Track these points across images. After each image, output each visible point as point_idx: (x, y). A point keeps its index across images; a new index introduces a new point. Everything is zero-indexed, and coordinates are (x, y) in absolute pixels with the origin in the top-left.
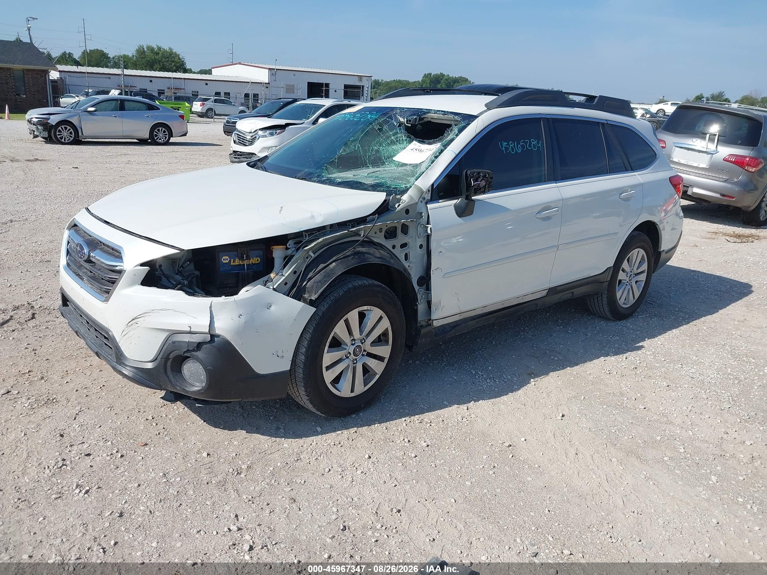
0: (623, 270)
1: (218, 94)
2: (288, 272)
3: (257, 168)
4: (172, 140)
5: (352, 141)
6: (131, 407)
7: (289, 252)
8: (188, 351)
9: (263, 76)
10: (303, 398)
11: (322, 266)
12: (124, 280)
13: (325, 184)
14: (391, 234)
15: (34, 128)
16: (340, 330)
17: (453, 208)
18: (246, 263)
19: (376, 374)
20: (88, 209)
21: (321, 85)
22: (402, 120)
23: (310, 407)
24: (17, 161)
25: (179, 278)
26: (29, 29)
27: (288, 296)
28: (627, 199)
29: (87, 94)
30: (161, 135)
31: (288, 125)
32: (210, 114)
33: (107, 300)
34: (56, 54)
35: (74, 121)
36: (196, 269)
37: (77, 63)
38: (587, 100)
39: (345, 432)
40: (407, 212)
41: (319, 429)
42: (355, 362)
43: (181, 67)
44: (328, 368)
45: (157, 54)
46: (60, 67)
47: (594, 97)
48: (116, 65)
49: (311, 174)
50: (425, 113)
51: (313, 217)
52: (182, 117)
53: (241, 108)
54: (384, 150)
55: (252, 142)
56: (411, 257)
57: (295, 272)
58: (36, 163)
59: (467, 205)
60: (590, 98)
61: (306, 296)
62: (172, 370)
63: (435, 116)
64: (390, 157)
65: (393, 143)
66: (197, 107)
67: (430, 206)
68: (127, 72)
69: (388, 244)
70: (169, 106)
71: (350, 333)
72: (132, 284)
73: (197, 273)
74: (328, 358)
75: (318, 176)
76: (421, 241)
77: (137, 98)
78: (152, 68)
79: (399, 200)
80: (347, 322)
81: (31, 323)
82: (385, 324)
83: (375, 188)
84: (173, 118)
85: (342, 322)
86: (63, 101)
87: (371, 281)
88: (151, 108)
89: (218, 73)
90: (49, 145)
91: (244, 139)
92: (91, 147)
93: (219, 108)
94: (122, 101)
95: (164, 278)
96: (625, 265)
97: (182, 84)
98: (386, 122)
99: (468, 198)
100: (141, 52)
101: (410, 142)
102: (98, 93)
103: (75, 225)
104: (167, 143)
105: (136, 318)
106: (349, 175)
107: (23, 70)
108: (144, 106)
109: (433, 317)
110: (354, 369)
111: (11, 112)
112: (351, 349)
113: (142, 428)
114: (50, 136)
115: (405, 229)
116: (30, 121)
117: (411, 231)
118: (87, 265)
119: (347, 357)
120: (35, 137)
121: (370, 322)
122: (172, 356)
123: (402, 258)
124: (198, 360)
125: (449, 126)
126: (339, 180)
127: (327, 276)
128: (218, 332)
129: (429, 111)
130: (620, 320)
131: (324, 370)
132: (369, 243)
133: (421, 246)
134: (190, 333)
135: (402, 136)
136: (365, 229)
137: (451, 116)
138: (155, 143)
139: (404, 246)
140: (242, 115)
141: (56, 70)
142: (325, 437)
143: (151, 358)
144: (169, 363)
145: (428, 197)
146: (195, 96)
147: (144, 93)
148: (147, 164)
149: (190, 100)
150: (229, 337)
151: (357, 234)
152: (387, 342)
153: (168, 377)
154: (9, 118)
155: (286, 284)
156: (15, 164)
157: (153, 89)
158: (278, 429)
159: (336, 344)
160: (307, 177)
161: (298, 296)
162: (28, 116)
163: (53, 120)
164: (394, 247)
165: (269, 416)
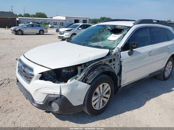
0: (167, 67)
1: (54, 23)
2: (82, 75)
3: (69, 42)
4: (44, 33)
5: (96, 34)
6: (35, 112)
7: (82, 68)
8: (53, 100)
9: (64, 18)
10: (86, 110)
11: (92, 72)
12: (34, 78)
13: (90, 47)
14: (110, 61)
15: (12, 31)
16: (97, 90)
17: (127, 53)
18: (70, 72)
19: (105, 103)
20: (24, 55)
21: (78, 20)
22: (109, 28)
23: (88, 113)
24: (8, 39)
25: (50, 76)
26: (12, 9)
27: (82, 82)
28: (169, 49)
29: (25, 23)
30: (41, 32)
31: (72, 30)
32: (52, 27)
33: (29, 83)
34: (18, 15)
35: (22, 30)
36: (55, 73)
37: (23, 17)
38: (157, 22)
39: (98, 121)
40: (115, 55)
41: (90, 120)
42: (100, 99)
43: (46, 17)
44: (93, 101)
45: (40, 14)
46: (19, 17)
47: (159, 21)
48: (31, 17)
49: (85, 44)
50: (116, 26)
51: (89, 58)
52: (46, 28)
53: (60, 26)
54: (105, 37)
55: (63, 34)
56: (116, 68)
57: (84, 75)
58: (13, 40)
59: (132, 52)
60: (158, 21)
61: (88, 81)
62: (49, 105)
63: (119, 27)
64: (106, 38)
65: (106, 34)
66: (50, 26)
67: (121, 53)
68: (34, 18)
69: (110, 64)
70: (43, 26)
71: (100, 91)
72: (36, 79)
73: (55, 74)
74: (94, 98)
75: (87, 44)
76: (119, 63)
77: (36, 24)
78: (39, 17)
79: (112, 51)
80: (99, 88)
81: (9, 84)
82: (109, 88)
83: (105, 48)
84: (44, 28)
85: (98, 88)
86: (20, 25)
87: (106, 76)
88: (39, 26)
89: (54, 18)
90: (16, 35)
91: (61, 33)
92: (26, 36)
93: (55, 26)
94: (33, 25)
95: (46, 77)
96: (167, 66)
97: (46, 21)
98: (104, 29)
99: (132, 50)
100: (37, 14)
101: (111, 34)
102: (27, 23)
103: (20, 60)
104: (43, 34)
105: (38, 90)
106: (96, 44)
107: (10, 18)
108: (38, 26)
109: (122, 84)
110: (100, 101)
111: (8, 28)
112: (100, 96)
113: (38, 120)
114: (16, 33)
115: (114, 60)
116: (11, 30)
117: (116, 60)
118: (23, 72)
119: (98, 98)
120: (13, 33)
121: (105, 87)
122: (48, 101)
123: (113, 68)
124: (56, 102)
125: (123, 29)
126: (93, 46)
127: (94, 75)
128: (62, 94)
129: (117, 26)
130: (165, 80)
131: (92, 102)
132: (105, 64)
133: (118, 64)
134: (54, 94)
135: (109, 33)
136: (104, 61)
137: (124, 27)
138: (40, 34)
139: (114, 64)
140: (60, 27)
141: (17, 18)
142: (92, 123)
143: (42, 101)
144: (48, 103)
145: (120, 50)
146: (49, 23)
147: (38, 23)
148: (38, 39)
149: (48, 24)
150: (66, 96)
151: (102, 62)
152: (109, 93)
153: (47, 107)
154: (7, 29)
155: (82, 78)
156: (8, 40)
157: (40, 22)
158: (78, 120)
159: (96, 94)
160: (84, 45)
161: (85, 82)
162: (11, 29)
163: (17, 30)
164: (111, 65)
165: (75, 116)
